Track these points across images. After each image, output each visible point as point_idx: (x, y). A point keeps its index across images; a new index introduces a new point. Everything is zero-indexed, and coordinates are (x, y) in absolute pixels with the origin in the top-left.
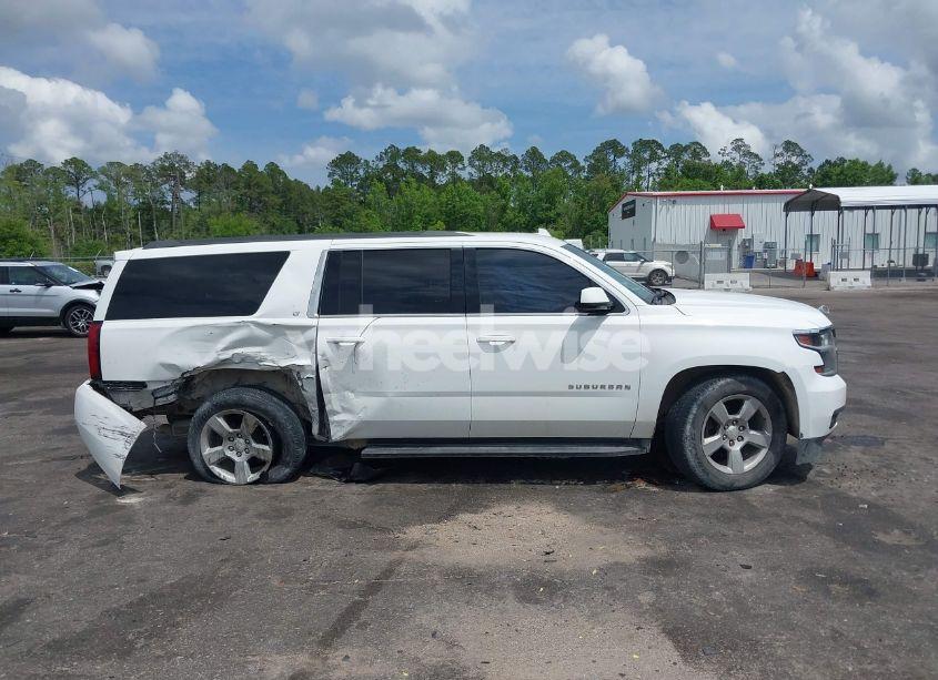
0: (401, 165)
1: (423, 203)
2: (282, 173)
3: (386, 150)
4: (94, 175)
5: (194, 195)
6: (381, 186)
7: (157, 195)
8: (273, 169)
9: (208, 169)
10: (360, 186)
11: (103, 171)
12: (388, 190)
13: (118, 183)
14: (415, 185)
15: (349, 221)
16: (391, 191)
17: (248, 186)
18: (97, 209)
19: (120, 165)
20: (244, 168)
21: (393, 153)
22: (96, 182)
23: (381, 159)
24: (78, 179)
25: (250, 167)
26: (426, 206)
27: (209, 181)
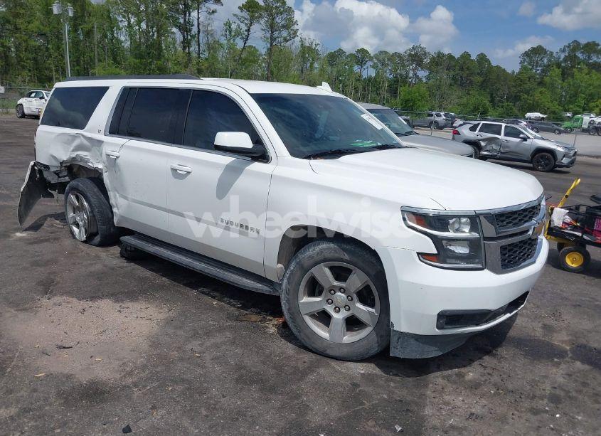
0: (579, 55)
1: (590, 85)
2: (488, 61)
3: (569, 44)
4: (371, 59)
5: (427, 73)
6: (558, 71)
7: (403, 73)
8: (482, 58)
9: (438, 56)
10: (543, 71)
11: (376, 56)
12: (563, 74)
13: (383, 64)
14: (586, 71)
15: (526, 96)
16: (565, 74)
17: (462, 69)
18: (369, 79)
19: (386, 53)
20: (462, 56)
21: (575, 46)
22: (372, 64)
23: (564, 51)
24: (362, 61)
25: (466, 56)
26: (591, 87)
27: (437, 64)
